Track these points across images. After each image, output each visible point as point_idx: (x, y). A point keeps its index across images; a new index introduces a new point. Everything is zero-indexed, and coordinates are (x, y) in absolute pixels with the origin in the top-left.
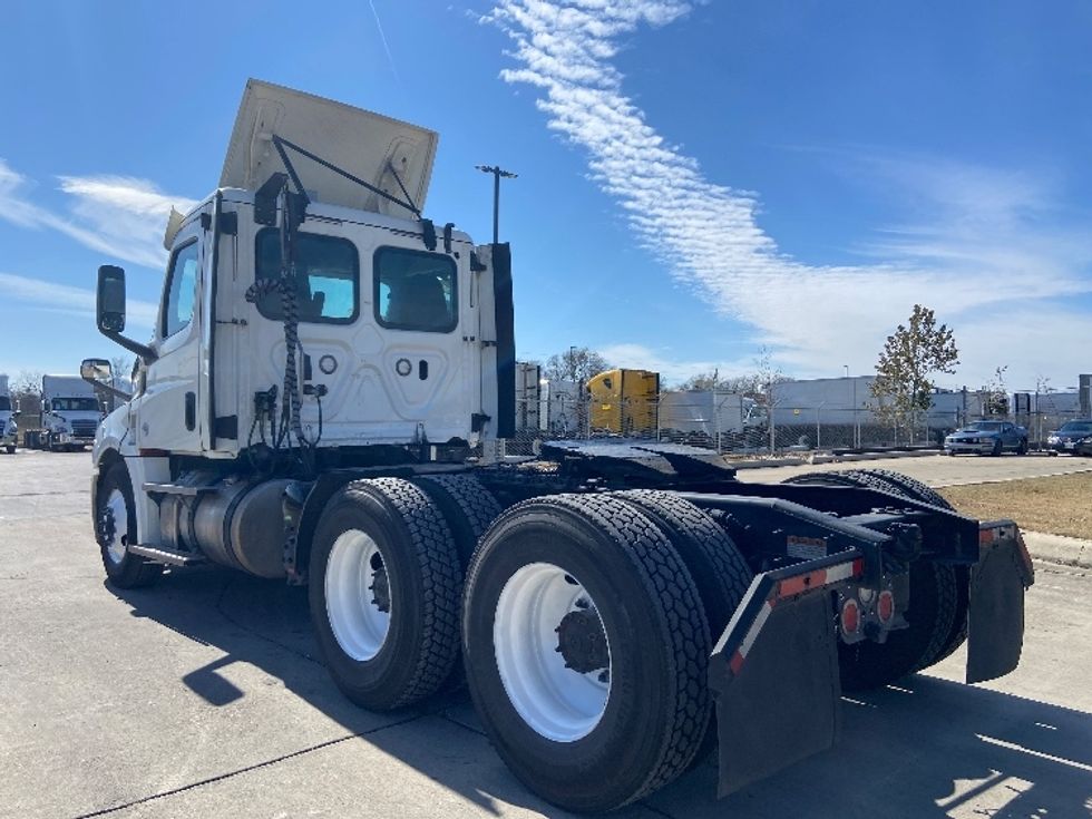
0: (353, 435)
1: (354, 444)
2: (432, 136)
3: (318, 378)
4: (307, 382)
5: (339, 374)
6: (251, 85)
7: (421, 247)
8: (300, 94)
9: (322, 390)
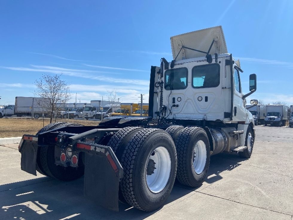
0: (185, 117)
1: (185, 119)
2: (220, 27)
3: (177, 103)
4: (174, 104)
5: (182, 102)
6: (171, 38)
7: (207, 63)
8: (182, 35)
9: (177, 106)
